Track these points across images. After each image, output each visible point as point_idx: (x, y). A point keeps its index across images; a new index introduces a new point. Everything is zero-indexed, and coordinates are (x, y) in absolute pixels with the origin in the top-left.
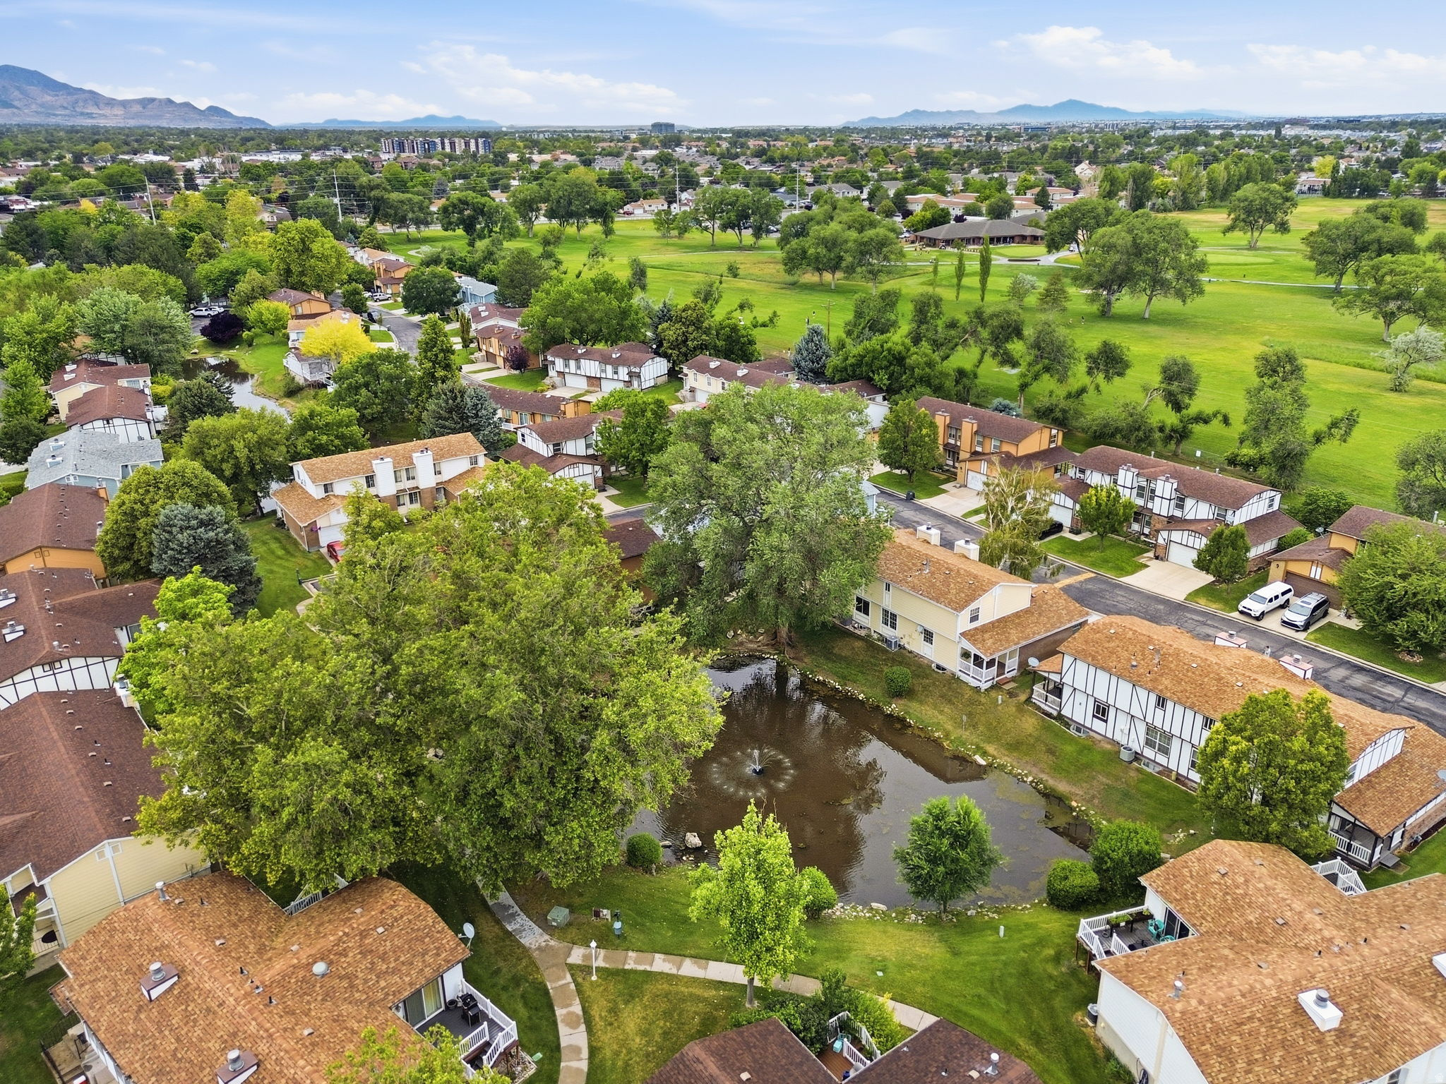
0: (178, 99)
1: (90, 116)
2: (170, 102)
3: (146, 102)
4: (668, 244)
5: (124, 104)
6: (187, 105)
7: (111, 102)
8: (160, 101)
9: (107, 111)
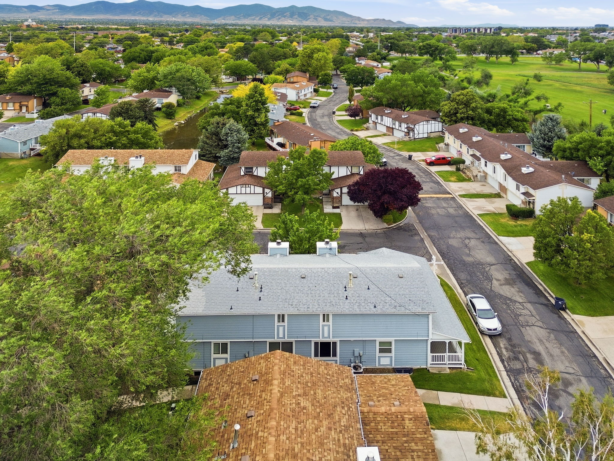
0: (386, 19)
1: (356, 24)
2: (384, 20)
3: (375, 20)
4: (550, 67)
5: (368, 20)
6: (390, 21)
7: (364, 20)
8: (381, 20)
9: (362, 22)
